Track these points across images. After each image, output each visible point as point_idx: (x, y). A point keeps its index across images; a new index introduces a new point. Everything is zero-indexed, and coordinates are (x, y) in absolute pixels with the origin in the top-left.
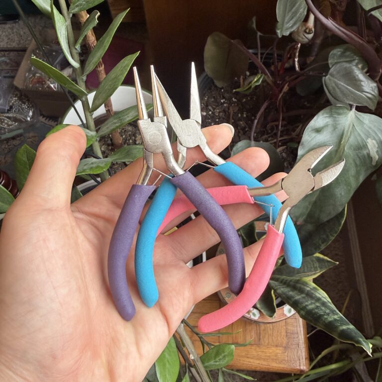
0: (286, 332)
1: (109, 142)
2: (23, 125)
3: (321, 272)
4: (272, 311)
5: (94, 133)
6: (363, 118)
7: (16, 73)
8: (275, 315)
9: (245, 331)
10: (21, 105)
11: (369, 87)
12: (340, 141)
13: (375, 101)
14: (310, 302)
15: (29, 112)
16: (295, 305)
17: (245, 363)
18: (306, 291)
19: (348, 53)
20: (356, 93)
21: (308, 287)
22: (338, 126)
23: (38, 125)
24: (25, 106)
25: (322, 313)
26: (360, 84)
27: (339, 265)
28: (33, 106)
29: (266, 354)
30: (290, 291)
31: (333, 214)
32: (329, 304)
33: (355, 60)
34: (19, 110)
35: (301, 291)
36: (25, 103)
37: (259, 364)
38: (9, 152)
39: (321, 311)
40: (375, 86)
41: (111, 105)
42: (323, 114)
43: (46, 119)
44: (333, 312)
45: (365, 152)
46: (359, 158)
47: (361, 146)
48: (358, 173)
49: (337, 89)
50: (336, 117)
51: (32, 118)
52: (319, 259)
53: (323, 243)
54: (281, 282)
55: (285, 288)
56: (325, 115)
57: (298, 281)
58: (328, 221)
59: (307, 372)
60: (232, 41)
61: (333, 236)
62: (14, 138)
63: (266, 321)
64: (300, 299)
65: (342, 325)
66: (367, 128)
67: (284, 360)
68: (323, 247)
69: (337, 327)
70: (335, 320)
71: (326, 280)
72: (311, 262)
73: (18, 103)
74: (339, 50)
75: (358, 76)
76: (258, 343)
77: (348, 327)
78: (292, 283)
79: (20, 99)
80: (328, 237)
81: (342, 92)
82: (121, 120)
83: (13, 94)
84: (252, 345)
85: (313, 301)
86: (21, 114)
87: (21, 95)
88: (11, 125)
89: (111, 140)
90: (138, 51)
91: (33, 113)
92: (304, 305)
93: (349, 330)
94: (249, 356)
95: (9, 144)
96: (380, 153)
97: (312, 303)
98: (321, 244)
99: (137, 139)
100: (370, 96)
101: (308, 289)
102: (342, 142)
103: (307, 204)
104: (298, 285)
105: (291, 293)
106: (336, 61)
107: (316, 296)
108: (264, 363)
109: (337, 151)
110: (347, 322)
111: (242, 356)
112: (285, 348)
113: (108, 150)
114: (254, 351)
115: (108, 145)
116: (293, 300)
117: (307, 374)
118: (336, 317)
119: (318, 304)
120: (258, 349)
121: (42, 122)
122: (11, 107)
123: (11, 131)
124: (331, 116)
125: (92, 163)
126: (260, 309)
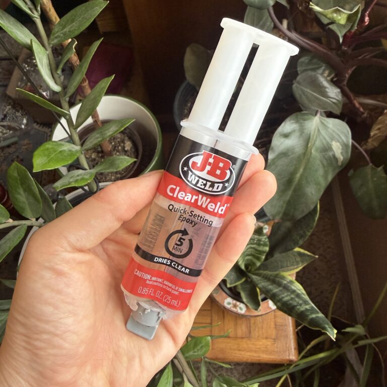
0: (276, 325)
1: (99, 149)
2: (18, 133)
3: (303, 266)
4: (257, 305)
5: (78, 148)
6: (327, 122)
7: (9, 82)
8: (260, 308)
9: (236, 325)
10: (15, 113)
11: (334, 93)
12: (307, 144)
13: (339, 105)
14: (286, 294)
15: (23, 120)
16: (274, 298)
17: (236, 355)
18: (283, 285)
19: (315, 61)
20: (322, 99)
21: (284, 280)
22: (304, 131)
23: (32, 132)
24: (19, 114)
25: (296, 304)
26: (325, 90)
27: (318, 258)
28: (26, 113)
29: (256, 346)
30: (268, 285)
31: (306, 212)
32: (303, 296)
33: (321, 67)
34: (13, 118)
35: (279, 284)
36: (18, 112)
37: (250, 356)
38: (4, 160)
39: (295, 302)
40: (338, 92)
41: (98, 116)
42: (290, 120)
43: (40, 126)
44: (306, 302)
45: (331, 154)
46: (326, 159)
47: (327, 149)
48: (326, 173)
49: (303, 96)
50: (301, 123)
51: (26, 125)
52: (300, 254)
53: (301, 238)
54: (263, 277)
55: (265, 283)
56: (292, 121)
57: (277, 276)
58: (304, 218)
59: (296, 362)
60: (209, 51)
61: (309, 231)
62: (9, 146)
63: (252, 315)
64: (277, 292)
65: (312, 313)
66: (331, 132)
67: (274, 351)
68: (301, 242)
69: (307, 316)
70: (307, 310)
71: (319, 273)
72: (293, 257)
73: (12, 111)
74: (306, 58)
75: (322, 83)
76: (249, 336)
77: (317, 315)
78: (272, 278)
79: (14, 107)
80: (304, 232)
81: (308, 98)
82: (103, 135)
83: (7, 103)
84: (242, 338)
85: (289, 294)
86: (16, 122)
87: (14, 104)
88: (6, 133)
89: (101, 148)
90: (113, 75)
91: (27, 120)
92: (280, 297)
93: (317, 318)
94: (240, 348)
95: (4, 152)
96: (344, 154)
97: (287, 296)
98: (298, 239)
99: (126, 145)
100: (334, 101)
101: (285, 282)
102: (309, 146)
103: (282, 203)
104: (277, 279)
105: (270, 287)
106: (304, 68)
107: (292, 289)
108: (255, 355)
109: (304, 154)
110: (317, 311)
111: (234, 350)
112: (274, 339)
113: (98, 157)
114: (244, 344)
115: (98, 152)
116: (271, 293)
117: (296, 364)
118: (307, 307)
119: (293, 296)
120: (249, 342)
121: (36, 129)
122: (5, 116)
123: (5, 139)
124: (297, 122)
125: (78, 176)
126: (246, 303)
